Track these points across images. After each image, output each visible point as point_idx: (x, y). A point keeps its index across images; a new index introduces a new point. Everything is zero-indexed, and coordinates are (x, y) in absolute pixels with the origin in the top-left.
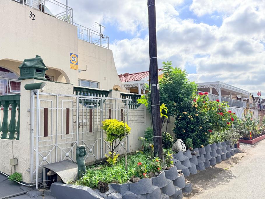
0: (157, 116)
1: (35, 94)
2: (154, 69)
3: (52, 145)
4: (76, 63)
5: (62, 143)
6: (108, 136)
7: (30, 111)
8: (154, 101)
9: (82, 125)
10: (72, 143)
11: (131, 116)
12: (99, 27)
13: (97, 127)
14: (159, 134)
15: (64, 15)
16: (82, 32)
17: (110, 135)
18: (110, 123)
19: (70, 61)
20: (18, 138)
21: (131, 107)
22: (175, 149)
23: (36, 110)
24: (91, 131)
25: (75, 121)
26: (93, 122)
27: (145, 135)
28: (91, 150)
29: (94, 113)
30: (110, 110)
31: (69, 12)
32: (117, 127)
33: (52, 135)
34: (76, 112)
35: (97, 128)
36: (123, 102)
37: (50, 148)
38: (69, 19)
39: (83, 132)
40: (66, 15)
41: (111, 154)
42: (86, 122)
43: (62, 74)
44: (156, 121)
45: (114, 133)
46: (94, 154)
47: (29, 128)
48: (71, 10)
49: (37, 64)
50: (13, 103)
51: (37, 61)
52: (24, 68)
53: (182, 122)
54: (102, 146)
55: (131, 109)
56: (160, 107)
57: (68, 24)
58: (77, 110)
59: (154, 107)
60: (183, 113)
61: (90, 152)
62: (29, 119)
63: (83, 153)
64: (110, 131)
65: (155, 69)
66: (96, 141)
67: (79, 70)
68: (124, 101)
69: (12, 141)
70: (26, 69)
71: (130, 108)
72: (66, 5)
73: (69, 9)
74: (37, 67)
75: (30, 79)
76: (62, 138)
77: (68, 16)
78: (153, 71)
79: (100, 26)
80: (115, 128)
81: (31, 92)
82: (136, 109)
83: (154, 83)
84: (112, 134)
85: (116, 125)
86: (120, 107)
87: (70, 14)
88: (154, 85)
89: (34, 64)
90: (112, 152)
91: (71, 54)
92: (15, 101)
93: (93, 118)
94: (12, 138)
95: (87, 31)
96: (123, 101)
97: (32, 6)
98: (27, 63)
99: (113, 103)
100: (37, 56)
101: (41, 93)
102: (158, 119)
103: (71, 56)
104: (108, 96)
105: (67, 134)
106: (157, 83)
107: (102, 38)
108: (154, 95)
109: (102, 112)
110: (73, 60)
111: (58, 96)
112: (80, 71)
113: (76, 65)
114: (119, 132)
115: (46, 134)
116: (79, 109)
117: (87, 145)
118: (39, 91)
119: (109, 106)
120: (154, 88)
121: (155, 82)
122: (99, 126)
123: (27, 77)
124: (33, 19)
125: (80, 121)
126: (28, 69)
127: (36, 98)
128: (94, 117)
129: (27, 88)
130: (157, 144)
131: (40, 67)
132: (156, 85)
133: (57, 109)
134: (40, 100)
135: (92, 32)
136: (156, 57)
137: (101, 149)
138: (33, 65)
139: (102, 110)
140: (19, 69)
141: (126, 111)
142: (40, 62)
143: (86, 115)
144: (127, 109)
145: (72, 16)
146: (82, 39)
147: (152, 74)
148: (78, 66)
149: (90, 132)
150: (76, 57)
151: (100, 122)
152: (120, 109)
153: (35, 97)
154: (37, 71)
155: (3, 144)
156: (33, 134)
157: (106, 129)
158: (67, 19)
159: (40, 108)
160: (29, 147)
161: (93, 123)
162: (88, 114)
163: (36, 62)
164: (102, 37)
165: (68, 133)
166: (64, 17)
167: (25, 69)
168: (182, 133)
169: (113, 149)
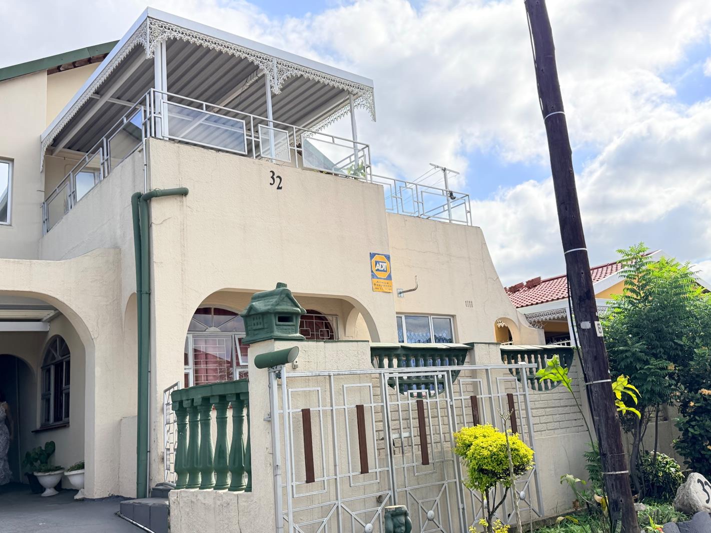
0: (606, 413)
1: (279, 376)
2: (579, 282)
3: (328, 503)
4: (385, 275)
5: (353, 499)
6: (472, 475)
7: (269, 419)
8: (590, 369)
9: (400, 445)
10: (380, 497)
11: (541, 412)
12: (442, 173)
13: (442, 448)
14: (617, 465)
15: (351, 162)
16: (399, 195)
17: (476, 473)
18: (476, 438)
19: (372, 271)
20: (249, 489)
21: (536, 385)
22: (683, 504)
23: (282, 416)
24: (425, 461)
25: (382, 435)
26: (430, 435)
27: (590, 463)
28: (431, 513)
29: (429, 412)
30: (474, 400)
31: (360, 154)
32: (491, 449)
33: (326, 478)
34: (382, 412)
35: (442, 452)
36: (512, 373)
37: (325, 511)
38: (362, 171)
39: (406, 465)
40: (354, 163)
41: (487, 525)
42: (410, 437)
43: (354, 307)
44: (604, 429)
45: (485, 467)
46: (441, 526)
47: (271, 462)
48: (366, 150)
49: (278, 305)
50: (234, 399)
51: (278, 296)
52: (251, 315)
53: (698, 421)
54: (462, 502)
55: (537, 392)
56: (614, 385)
57: (361, 184)
58: (383, 406)
59: (592, 387)
60: (700, 391)
61: (429, 520)
62: (269, 437)
63: (403, 528)
64: (474, 462)
65: (583, 280)
66: (444, 487)
67: (399, 291)
68: (514, 370)
69: (237, 495)
70: (257, 319)
71: (533, 388)
72: (354, 139)
73: (360, 147)
74: (280, 311)
75: (266, 341)
76: (352, 485)
77: (360, 164)
78: (577, 287)
79: (444, 170)
80: (486, 453)
81: (269, 373)
82: (552, 391)
83: (586, 320)
84: (481, 471)
85: (489, 442)
86: (503, 388)
87: (363, 158)
88: (586, 325)
89: (272, 305)
90: (489, 520)
91: (372, 256)
92: (238, 395)
93: (427, 424)
94: (236, 487)
95: (410, 190)
96: (510, 370)
97: (274, 157)
98: (257, 303)
99: (482, 380)
100: (279, 285)
101: (292, 374)
102: (610, 422)
103: (374, 260)
104: (467, 359)
105: (362, 473)
106: (593, 318)
107: (451, 200)
108: (588, 352)
109: (452, 406)
110: (378, 270)
111: (332, 377)
112: (400, 293)
113: (386, 281)
114: (498, 465)
115: (310, 478)
116: (389, 403)
117: (420, 502)
118: (286, 369)
119: (470, 388)
120: (586, 333)
121: (589, 317)
122: (447, 446)
123: (260, 336)
124: (279, 188)
125: (394, 436)
126: (259, 318)
127: (280, 385)
128: (430, 422)
129: (261, 363)
130: (614, 495)
131: (286, 311)
132: (593, 325)
133: (332, 410)
134: (290, 390)
135: (424, 189)
136: (584, 245)
137: (461, 510)
138: (269, 307)
139: (452, 400)
140: (242, 318)
141: (521, 398)
142: (286, 299)
143: (409, 419)
144: (524, 391)
145: (368, 163)
146: (401, 212)
147: (576, 294)
148: (392, 283)
149: (423, 464)
150: (386, 261)
151: (450, 433)
152: (503, 394)
153: (278, 385)
154: (279, 321)
155: (219, 503)
156: (279, 478)
157: (465, 455)
158: (357, 171)
159: (291, 411)
160: (273, 511)
161: (428, 437)
162: (414, 414)
163: (276, 299)
164: (452, 198)
165: (365, 469)
166: (351, 167)
167: (254, 319)
168: (703, 452)
169: (489, 512)
